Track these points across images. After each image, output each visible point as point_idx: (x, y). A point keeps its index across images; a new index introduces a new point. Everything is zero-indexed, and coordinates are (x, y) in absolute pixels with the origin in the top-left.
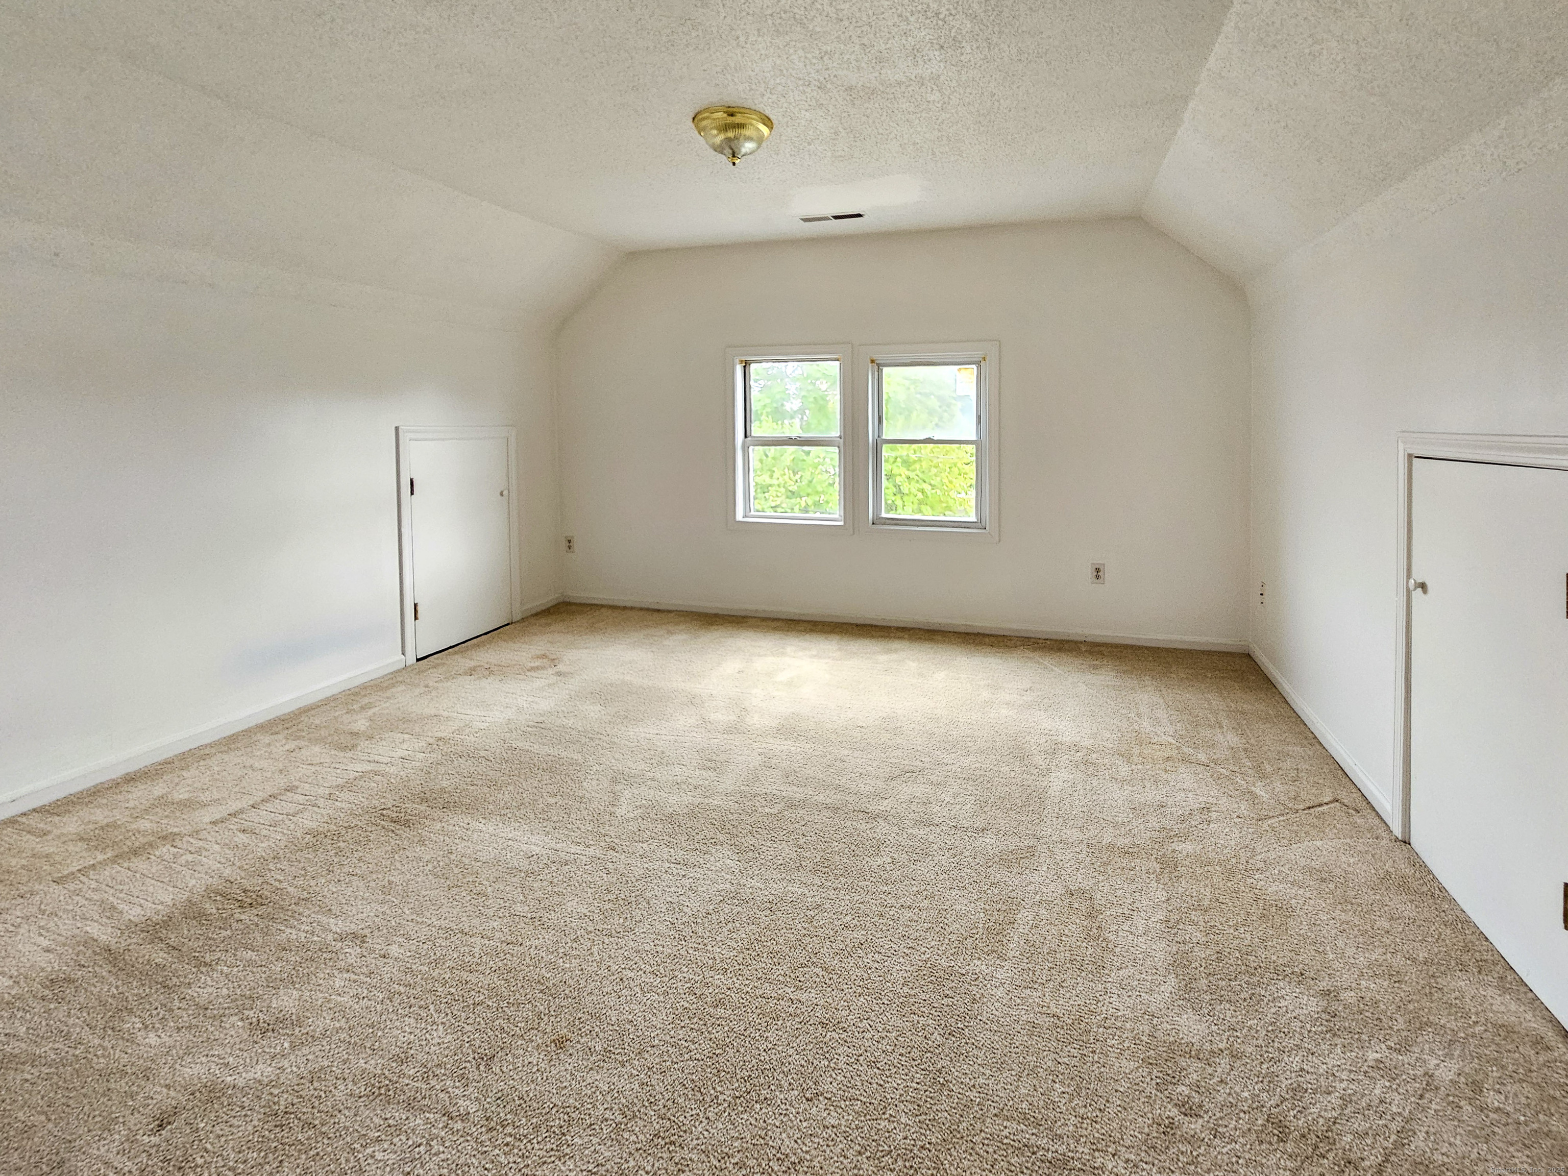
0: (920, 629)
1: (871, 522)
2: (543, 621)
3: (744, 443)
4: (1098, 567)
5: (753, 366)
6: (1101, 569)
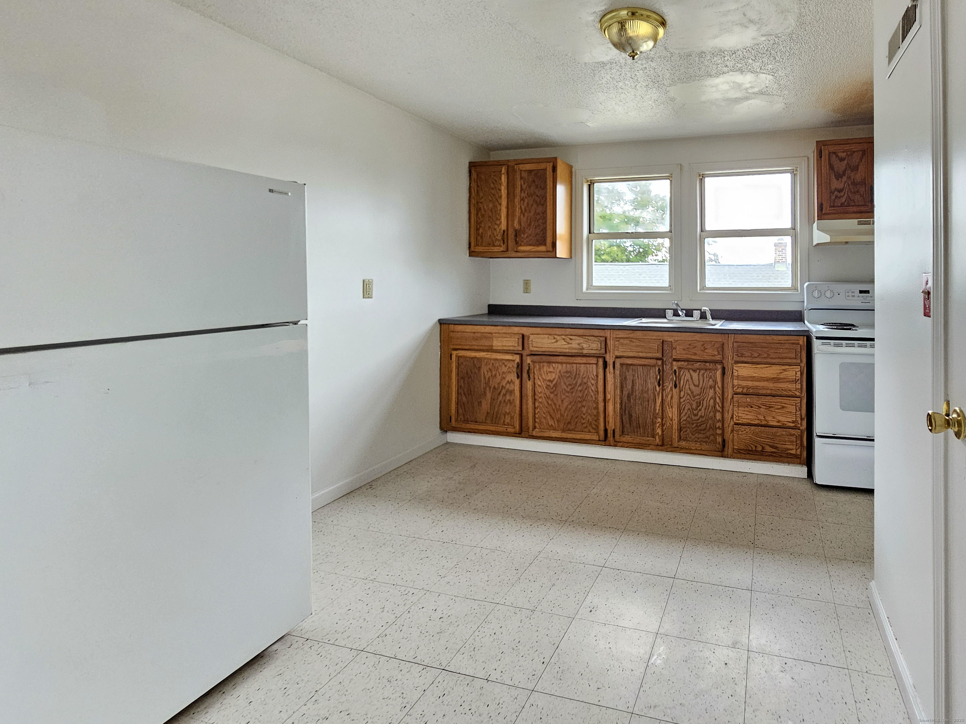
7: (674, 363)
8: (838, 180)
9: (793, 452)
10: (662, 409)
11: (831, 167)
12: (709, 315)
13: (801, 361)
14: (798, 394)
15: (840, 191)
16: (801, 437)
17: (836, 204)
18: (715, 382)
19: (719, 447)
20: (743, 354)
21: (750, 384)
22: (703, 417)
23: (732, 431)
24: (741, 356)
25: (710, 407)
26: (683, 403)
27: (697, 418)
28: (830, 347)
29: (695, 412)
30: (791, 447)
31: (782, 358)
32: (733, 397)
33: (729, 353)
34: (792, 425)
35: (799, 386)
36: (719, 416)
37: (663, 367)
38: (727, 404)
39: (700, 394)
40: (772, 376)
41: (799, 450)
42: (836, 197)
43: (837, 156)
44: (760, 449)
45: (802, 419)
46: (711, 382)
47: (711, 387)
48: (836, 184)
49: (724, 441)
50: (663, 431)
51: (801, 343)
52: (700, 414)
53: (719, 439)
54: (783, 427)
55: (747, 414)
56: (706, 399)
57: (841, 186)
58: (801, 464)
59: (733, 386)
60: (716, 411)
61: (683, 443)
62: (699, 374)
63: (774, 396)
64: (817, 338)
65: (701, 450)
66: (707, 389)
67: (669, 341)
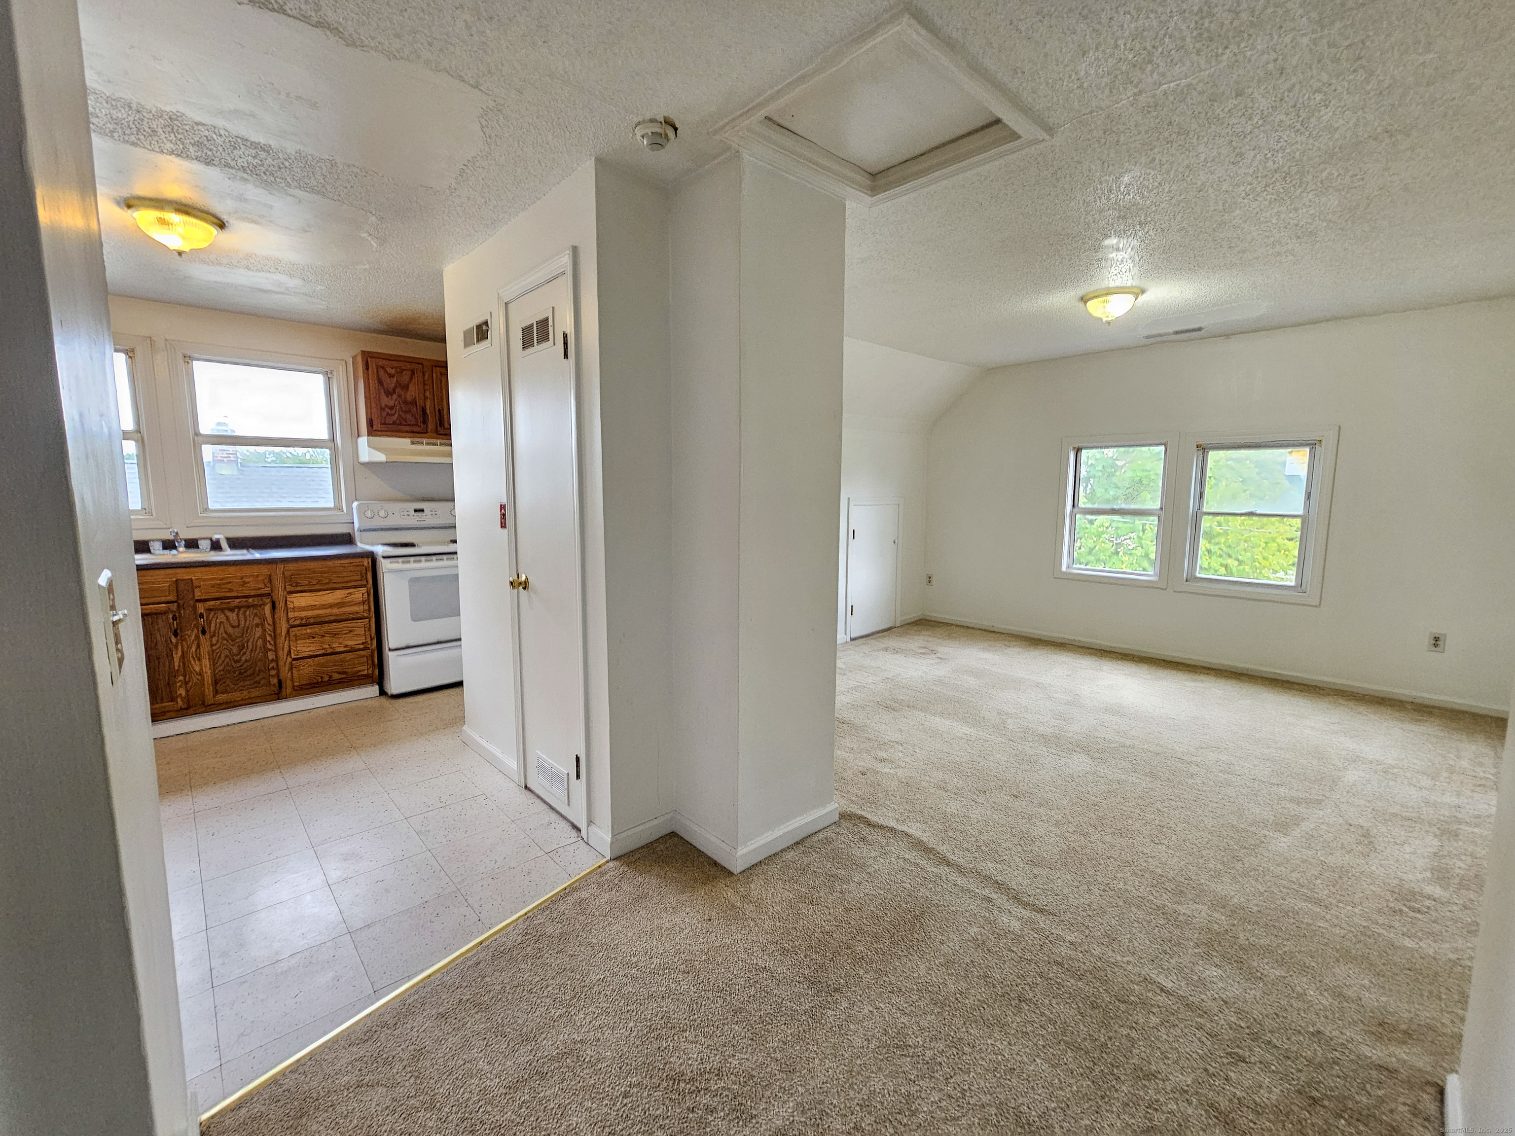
0: (1226, 671)
1: (1185, 579)
2: (915, 628)
3: (1072, 512)
4: (1437, 636)
5: (1084, 452)
6: (1442, 639)
7: (199, 605)
8: (388, 397)
9: (365, 672)
10: (184, 664)
11: (380, 382)
12: (224, 544)
13: (367, 581)
14: (366, 615)
15: (391, 408)
16: (372, 656)
17: (387, 422)
18: (265, 619)
19: (276, 689)
20: (297, 583)
21: (310, 613)
22: (249, 661)
23: (291, 669)
24: (296, 586)
25: (258, 649)
26: (218, 651)
27: (239, 664)
28: (398, 565)
29: (236, 658)
30: (362, 668)
31: (347, 582)
32: (288, 631)
33: (279, 583)
34: (362, 646)
35: (366, 607)
36: (271, 656)
37: (180, 613)
38: (281, 640)
39: (243, 635)
40: (336, 602)
41: (371, 669)
42: (388, 414)
43: (386, 371)
44: (326, 678)
45: (372, 639)
46: (257, 620)
47: (257, 626)
48: (386, 401)
49: (280, 682)
50: (187, 691)
51: (366, 564)
52: (243, 658)
53: (274, 681)
54: (352, 650)
55: (309, 647)
56: (252, 640)
57: (391, 403)
58: (372, 683)
59: (288, 620)
60: (267, 650)
61: (221, 697)
62: (238, 614)
63: (339, 622)
64: (384, 557)
65: (249, 698)
66: (252, 627)
67: (188, 579)
